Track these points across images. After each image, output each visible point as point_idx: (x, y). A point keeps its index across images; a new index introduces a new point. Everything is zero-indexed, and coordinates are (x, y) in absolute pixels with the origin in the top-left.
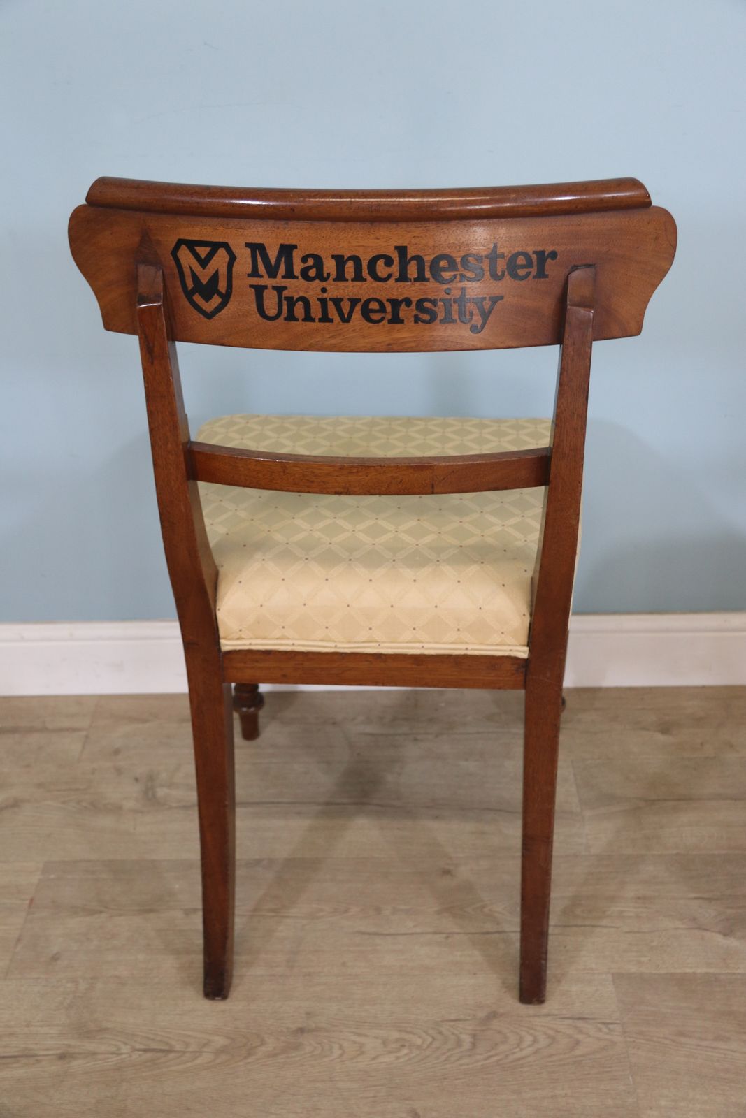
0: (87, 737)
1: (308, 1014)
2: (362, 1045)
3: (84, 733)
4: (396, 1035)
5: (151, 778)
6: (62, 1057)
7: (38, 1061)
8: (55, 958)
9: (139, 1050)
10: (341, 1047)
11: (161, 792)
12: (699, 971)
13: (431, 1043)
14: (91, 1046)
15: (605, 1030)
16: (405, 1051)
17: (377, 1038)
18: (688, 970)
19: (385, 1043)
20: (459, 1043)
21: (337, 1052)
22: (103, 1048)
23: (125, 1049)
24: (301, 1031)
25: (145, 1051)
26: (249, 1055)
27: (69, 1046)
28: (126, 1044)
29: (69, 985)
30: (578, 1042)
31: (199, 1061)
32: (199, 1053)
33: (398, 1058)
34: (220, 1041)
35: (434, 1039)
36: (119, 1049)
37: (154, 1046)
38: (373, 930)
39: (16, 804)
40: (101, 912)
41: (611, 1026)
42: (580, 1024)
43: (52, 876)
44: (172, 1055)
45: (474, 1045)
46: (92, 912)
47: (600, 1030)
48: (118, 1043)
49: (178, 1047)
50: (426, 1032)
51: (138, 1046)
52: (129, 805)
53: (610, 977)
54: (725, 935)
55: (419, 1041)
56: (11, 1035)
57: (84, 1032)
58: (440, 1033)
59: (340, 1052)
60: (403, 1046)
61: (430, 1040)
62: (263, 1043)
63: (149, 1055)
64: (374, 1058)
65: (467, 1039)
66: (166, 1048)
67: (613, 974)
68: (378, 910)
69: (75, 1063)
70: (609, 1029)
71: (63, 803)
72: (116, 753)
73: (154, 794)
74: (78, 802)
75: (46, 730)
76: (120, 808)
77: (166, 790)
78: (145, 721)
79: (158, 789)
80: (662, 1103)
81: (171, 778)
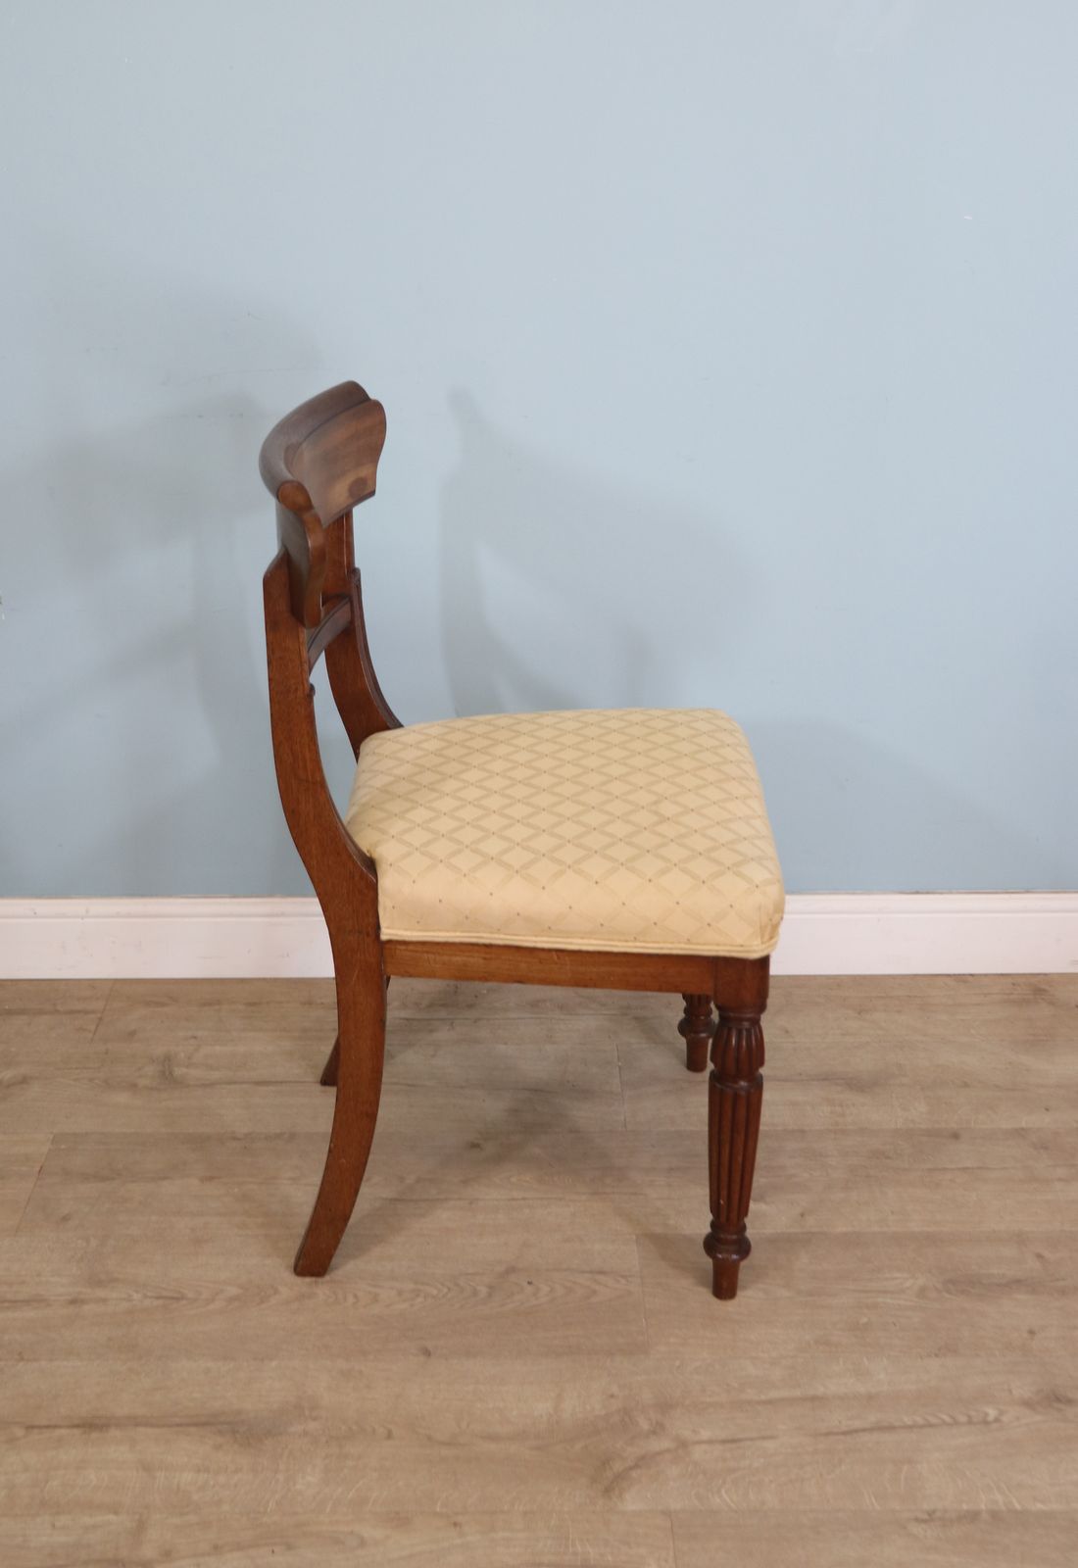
0: (100, 1019)
2: (376, 1295)
3: (99, 1015)
4: (411, 1286)
5: (168, 1059)
6: (73, 1302)
7: (48, 1305)
8: (65, 1219)
9: (151, 1297)
10: (355, 1296)
11: (178, 1071)
13: (447, 1293)
14: (100, 1293)
15: (623, 1281)
16: (420, 1300)
17: (392, 1289)
19: (400, 1293)
20: (475, 1293)
21: (351, 1300)
22: (115, 1295)
23: (136, 1296)
25: (158, 1298)
26: (262, 1302)
27: (80, 1293)
28: (137, 1292)
29: (80, 1241)
30: (594, 1292)
31: (211, 1307)
32: (211, 1300)
33: (412, 1305)
34: (233, 1291)
35: (449, 1289)
36: (131, 1296)
37: (165, 1294)
39: (24, 1081)
40: (113, 1179)
41: (630, 1279)
42: (601, 1278)
43: (63, 1147)
44: (184, 1302)
45: (490, 1295)
46: (104, 1179)
47: (618, 1282)
48: (130, 1291)
49: (190, 1295)
50: (443, 1285)
51: (149, 1294)
52: (142, 1082)
53: (634, 1237)
55: (435, 1292)
56: (23, 1283)
57: (96, 1282)
58: (457, 1285)
59: (354, 1300)
60: (418, 1296)
61: (445, 1290)
62: (276, 1292)
63: (160, 1302)
64: (388, 1306)
65: (483, 1291)
66: (178, 1296)
67: (638, 1234)
68: (402, 1180)
69: (86, 1308)
70: (627, 1281)
71: (75, 1080)
72: (132, 1034)
73: (171, 1073)
74: (91, 1080)
75: (57, 1012)
76: (135, 1086)
77: (184, 1070)
78: (163, 1005)
79: (176, 1069)
80: (672, 1340)
81: (189, 1058)
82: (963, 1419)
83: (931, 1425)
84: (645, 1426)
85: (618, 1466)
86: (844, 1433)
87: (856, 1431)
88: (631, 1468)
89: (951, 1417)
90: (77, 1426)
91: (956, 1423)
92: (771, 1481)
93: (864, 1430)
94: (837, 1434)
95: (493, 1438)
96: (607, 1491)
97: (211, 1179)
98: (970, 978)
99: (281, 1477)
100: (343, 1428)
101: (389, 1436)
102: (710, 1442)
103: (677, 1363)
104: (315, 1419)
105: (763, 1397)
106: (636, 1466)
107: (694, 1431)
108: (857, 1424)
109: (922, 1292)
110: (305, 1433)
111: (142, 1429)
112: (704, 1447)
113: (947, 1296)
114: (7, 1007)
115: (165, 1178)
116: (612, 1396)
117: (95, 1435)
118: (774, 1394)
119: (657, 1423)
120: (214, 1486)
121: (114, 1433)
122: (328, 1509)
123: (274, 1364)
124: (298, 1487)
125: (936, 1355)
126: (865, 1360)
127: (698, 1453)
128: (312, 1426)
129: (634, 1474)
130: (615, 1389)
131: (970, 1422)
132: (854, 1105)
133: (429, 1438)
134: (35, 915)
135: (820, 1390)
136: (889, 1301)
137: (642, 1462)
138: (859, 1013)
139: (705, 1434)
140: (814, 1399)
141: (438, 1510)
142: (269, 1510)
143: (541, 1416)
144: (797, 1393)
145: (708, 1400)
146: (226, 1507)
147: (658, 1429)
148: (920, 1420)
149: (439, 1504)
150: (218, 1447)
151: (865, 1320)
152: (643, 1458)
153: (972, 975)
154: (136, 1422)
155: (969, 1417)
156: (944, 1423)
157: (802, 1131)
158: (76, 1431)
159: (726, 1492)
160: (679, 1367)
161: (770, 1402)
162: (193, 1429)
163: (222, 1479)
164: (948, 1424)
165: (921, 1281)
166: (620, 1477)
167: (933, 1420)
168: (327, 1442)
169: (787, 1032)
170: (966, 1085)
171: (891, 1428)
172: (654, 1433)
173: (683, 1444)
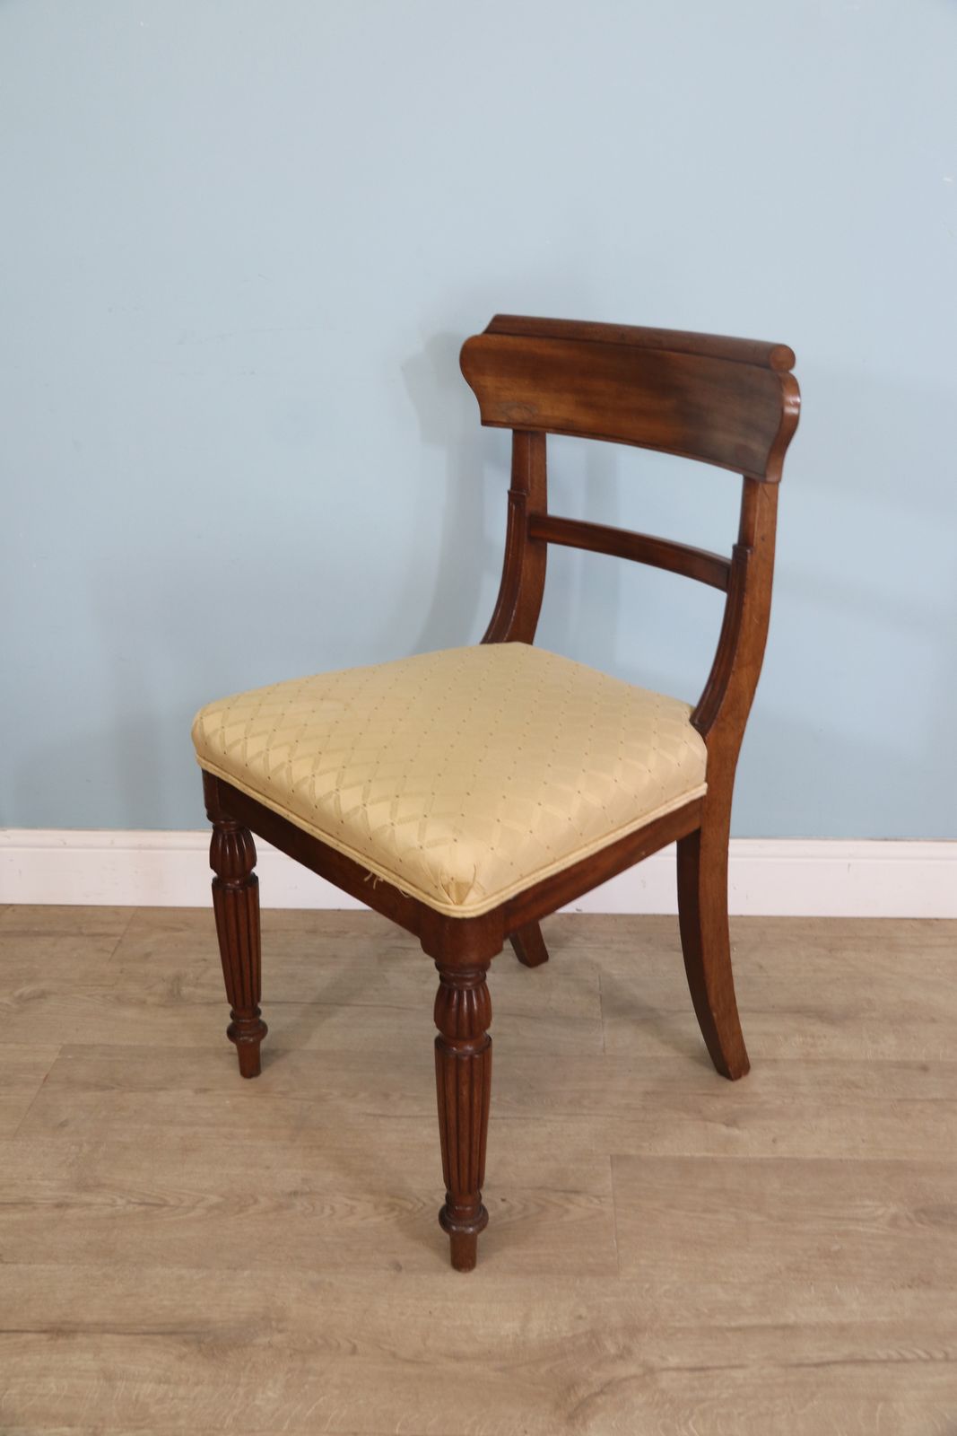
0: (120, 942)
1: (303, 1179)
2: (353, 1208)
3: (119, 938)
4: (388, 1200)
5: (178, 979)
6: (59, 1206)
7: (35, 1208)
8: (63, 1125)
9: (134, 1203)
10: (332, 1208)
11: (185, 990)
12: (697, 1155)
13: (422, 1208)
14: (86, 1198)
15: (596, 1201)
16: (395, 1213)
17: (369, 1202)
18: (687, 1154)
19: (376, 1206)
21: (327, 1211)
22: (100, 1200)
23: (120, 1202)
24: (295, 1193)
25: (140, 1204)
26: (241, 1211)
27: (66, 1197)
28: (121, 1197)
29: (73, 1147)
30: (567, 1212)
31: (192, 1214)
32: (194, 1207)
33: (387, 1219)
34: (214, 1199)
35: (424, 1204)
36: (114, 1202)
37: (150, 1201)
38: (380, 1112)
39: (43, 995)
40: (113, 1088)
41: (603, 1199)
42: (573, 1197)
43: (70, 1057)
44: (165, 1209)
46: (104, 1088)
47: (591, 1202)
48: (115, 1197)
49: (172, 1202)
50: (418, 1199)
51: (133, 1200)
52: (151, 999)
53: (609, 1158)
54: (727, 1125)
55: (410, 1206)
56: (13, 1186)
57: (82, 1186)
59: (331, 1212)
60: (393, 1209)
61: (421, 1205)
62: (256, 1201)
63: (142, 1208)
64: (363, 1219)
66: (161, 1202)
67: (611, 1157)
68: (386, 1096)
69: (71, 1212)
70: (600, 1201)
71: (89, 996)
72: (147, 955)
73: (179, 992)
74: (104, 996)
75: (82, 934)
76: (144, 1002)
77: (192, 989)
78: (181, 930)
79: (183, 988)
80: (643, 1262)
81: (198, 979)
82: (939, 1355)
83: (905, 1361)
84: (613, 1350)
85: (583, 1392)
86: (817, 1365)
87: (829, 1363)
88: (597, 1394)
89: (927, 1353)
90: (45, 1332)
91: (932, 1359)
92: (740, 1414)
93: (836, 1363)
94: (808, 1365)
95: (458, 1357)
96: (571, 1418)
97: (205, 1090)
98: (936, 922)
99: (241, 1391)
100: (309, 1341)
101: (354, 1351)
102: (678, 1369)
103: (647, 1286)
104: (280, 1331)
105: (733, 1324)
106: (602, 1392)
107: (663, 1358)
108: (829, 1356)
109: (894, 1221)
110: (270, 1346)
111: (108, 1336)
112: (674, 1374)
113: (919, 1225)
114: (37, 929)
115: (161, 1089)
116: (580, 1317)
117: (61, 1341)
118: (744, 1321)
119: (624, 1347)
120: (172, 1399)
121: (81, 1339)
122: (285, 1428)
123: (246, 1273)
124: (257, 1402)
125: (910, 1287)
126: (837, 1288)
127: (665, 1380)
128: (278, 1338)
129: (599, 1400)
130: (583, 1311)
131: (947, 1359)
132: (825, 1037)
133: (394, 1355)
134: (65, 845)
135: (792, 1319)
136: (862, 1229)
137: (609, 1387)
138: (830, 951)
139: (673, 1361)
140: (785, 1327)
141: (397, 1431)
142: (225, 1426)
143: (508, 1336)
144: (767, 1321)
145: (677, 1324)
146: (182, 1422)
147: (625, 1354)
148: (895, 1355)
149: (399, 1424)
150: (181, 1358)
151: (836, 1247)
152: (609, 1383)
153: (937, 920)
154: (103, 1328)
155: (946, 1354)
156: (919, 1358)
157: (775, 1061)
158: (43, 1336)
159: (694, 1426)
160: (648, 1290)
161: (739, 1329)
162: (159, 1338)
163: (182, 1391)
164: (925, 1361)
165: (893, 1209)
166: (584, 1403)
167: (909, 1356)
168: (291, 1356)
169: (761, 967)
170: (933, 1020)
171: (864, 1362)
172: (621, 1357)
173: (650, 1371)
